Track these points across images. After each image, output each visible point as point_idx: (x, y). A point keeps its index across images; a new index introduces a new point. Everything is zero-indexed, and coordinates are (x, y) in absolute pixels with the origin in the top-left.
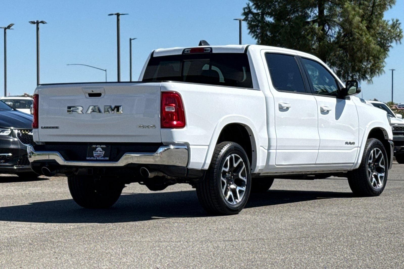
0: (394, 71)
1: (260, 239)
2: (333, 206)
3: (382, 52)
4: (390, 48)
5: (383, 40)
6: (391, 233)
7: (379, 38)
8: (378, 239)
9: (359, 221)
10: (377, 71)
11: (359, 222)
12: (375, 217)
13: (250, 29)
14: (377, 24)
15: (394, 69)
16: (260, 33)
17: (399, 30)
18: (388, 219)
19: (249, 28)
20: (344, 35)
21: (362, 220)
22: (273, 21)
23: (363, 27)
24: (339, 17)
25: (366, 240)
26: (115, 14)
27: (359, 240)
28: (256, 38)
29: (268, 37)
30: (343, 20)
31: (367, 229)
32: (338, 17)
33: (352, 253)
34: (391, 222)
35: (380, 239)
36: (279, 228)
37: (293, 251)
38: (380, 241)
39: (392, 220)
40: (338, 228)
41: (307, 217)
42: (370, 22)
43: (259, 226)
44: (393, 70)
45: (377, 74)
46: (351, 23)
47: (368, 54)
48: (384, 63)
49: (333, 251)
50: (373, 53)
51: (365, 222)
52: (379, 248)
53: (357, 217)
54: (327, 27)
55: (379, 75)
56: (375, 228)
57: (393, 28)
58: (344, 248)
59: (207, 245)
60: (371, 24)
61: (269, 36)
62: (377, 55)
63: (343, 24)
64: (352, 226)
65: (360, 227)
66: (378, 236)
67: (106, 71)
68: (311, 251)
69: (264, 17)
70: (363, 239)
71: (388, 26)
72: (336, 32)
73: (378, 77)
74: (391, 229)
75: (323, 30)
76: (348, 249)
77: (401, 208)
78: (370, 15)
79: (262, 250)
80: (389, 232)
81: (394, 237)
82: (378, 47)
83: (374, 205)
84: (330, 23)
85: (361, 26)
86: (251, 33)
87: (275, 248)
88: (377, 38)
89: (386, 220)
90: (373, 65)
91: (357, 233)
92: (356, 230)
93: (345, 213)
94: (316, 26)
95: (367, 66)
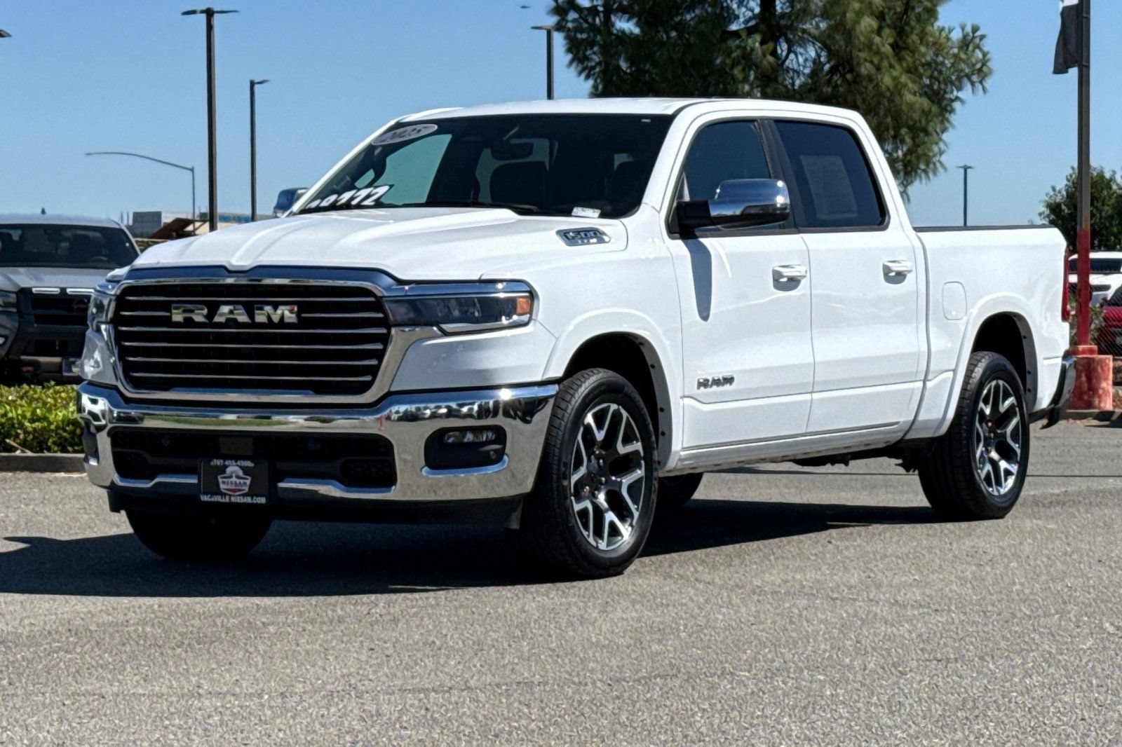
0: (969, 171)
1: (519, 683)
2: (770, 561)
3: (936, 116)
4: (957, 105)
5: (937, 83)
6: (939, 656)
7: (927, 78)
8: (895, 679)
9: (841, 615)
10: (922, 166)
11: (843, 618)
12: (892, 601)
13: (572, 53)
14: (921, 39)
15: (969, 165)
16: (599, 63)
17: (980, 56)
18: (932, 606)
19: (569, 50)
20: (831, 68)
21: (851, 611)
22: (637, 31)
23: (883, 46)
24: (817, 19)
25: (857, 685)
26: (202, 12)
27: (835, 685)
28: (587, 77)
29: (622, 74)
30: (829, 27)
31: (863, 642)
32: (813, 19)
33: (805, 735)
34: (940, 619)
35: (902, 681)
36: (589, 640)
37: (617, 726)
38: (899, 688)
39: (943, 610)
40: (774, 640)
41: (684, 601)
42: (901, 32)
43: (530, 635)
44: (966, 169)
45: (923, 175)
46: (849, 34)
47: (896, 119)
48: (942, 145)
49: (747, 729)
50: (912, 119)
51: (862, 620)
52: (897, 713)
53: (837, 599)
54: (785, 46)
55: (928, 177)
56: (889, 640)
57: (965, 48)
58: (783, 717)
59: (345, 707)
60: (904, 38)
61: (625, 73)
62: (920, 122)
63: (829, 36)
64: (818, 632)
65: (841, 635)
66: (896, 669)
67: (192, 170)
68: (673, 726)
69: (610, 18)
70: (847, 682)
71: (949, 44)
72: (810, 59)
73: (926, 184)
74: (939, 644)
75: (774, 53)
76: (794, 719)
77: (974, 568)
78: (901, 12)
79: (516, 724)
80: (930, 654)
81: (946, 674)
82: (924, 102)
83: (894, 559)
84: (791, 37)
85: (879, 42)
86: (574, 65)
87: (560, 716)
88: (920, 77)
89: (926, 610)
90: (910, 152)
91: (831, 657)
92: (828, 647)
93: (803, 587)
94: (755, 42)
95: (895, 155)
